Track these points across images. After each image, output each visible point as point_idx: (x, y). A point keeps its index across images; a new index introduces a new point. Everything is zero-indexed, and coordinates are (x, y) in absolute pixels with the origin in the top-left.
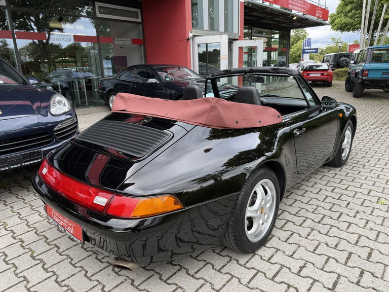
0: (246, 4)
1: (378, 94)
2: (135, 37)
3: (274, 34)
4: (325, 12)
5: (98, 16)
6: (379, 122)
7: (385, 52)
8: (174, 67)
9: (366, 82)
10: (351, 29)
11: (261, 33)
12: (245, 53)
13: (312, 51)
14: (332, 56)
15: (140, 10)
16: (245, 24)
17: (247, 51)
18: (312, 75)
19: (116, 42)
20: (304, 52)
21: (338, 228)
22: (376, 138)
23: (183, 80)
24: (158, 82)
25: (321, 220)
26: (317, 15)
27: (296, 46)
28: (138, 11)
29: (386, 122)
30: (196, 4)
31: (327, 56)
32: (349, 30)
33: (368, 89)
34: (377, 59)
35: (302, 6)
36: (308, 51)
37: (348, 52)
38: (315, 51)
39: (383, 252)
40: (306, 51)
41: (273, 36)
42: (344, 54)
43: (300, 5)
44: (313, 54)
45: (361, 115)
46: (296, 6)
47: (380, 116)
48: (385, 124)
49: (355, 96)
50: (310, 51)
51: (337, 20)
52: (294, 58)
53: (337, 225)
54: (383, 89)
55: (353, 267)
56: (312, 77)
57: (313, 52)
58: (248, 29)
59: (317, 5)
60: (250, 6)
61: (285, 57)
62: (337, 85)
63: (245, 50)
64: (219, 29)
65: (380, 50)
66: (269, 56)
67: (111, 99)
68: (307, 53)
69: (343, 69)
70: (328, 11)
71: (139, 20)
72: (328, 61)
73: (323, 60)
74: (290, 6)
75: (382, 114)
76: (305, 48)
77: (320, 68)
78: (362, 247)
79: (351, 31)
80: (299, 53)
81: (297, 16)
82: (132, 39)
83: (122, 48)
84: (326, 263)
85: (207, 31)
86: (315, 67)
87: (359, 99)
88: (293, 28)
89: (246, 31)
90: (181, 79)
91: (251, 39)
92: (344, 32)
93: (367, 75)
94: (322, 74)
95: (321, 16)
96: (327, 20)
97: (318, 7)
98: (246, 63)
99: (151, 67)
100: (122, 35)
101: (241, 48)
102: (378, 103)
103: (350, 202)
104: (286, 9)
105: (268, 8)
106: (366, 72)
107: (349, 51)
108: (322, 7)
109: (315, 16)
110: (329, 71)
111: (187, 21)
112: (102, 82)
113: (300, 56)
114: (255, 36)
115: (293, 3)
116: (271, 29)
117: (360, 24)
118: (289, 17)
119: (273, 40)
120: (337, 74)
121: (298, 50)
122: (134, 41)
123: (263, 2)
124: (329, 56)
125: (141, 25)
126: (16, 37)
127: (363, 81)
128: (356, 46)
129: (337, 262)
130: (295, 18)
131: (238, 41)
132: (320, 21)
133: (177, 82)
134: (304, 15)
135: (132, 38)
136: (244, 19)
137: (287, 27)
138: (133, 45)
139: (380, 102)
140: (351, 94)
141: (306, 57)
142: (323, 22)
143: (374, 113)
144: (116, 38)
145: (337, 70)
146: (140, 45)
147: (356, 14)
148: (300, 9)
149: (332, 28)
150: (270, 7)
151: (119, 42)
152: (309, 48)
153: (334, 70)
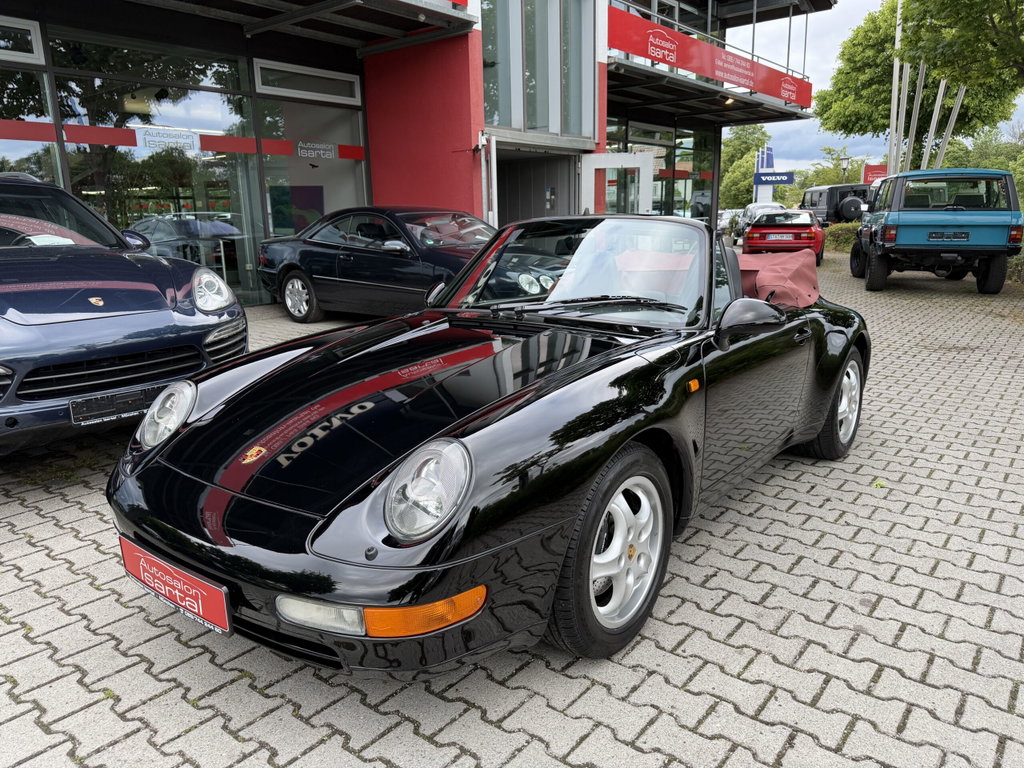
0: (613, 67)
1: (925, 283)
2: (346, 142)
3: (684, 137)
4: (803, 88)
5: (258, 90)
6: (912, 344)
7: (944, 184)
8: (443, 215)
9: (892, 255)
10: (870, 127)
11: (650, 134)
12: (609, 182)
13: (779, 178)
14: (824, 191)
15: (358, 77)
16: (610, 114)
17: (615, 178)
18: (772, 238)
19: (302, 153)
20: (759, 180)
21: (786, 524)
22: (898, 374)
23: (464, 245)
24: (408, 249)
25: (756, 512)
26: (785, 94)
27: (740, 166)
28: (355, 79)
29: (926, 344)
30: (493, 64)
31: (812, 193)
32: (863, 130)
33: (900, 270)
34: (916, 201)
35: (746, 73)
36: (769, 178)
37: (862, 183)
38: (785, 178)
39: (859, 555)
40: (763, 178)
41: (678, 141)
42: (852, 187)
43: (741, 71)
44: (782, 186)
45: (876, 329)
46: (732, 72)
47: (917, 331)
48: (925, 347)
49: (871, 288)
50: (773, 178)
51: (835, 106)
52: (736, 197)
53: (785, 519)
54: (934, 272)
55: (802, 575)
56: (774, 242)
57: (782, 182)
58: (618, 124)
59: (784, 71)
60: (622, 71)
61: (708, 193)
62: (834, 261)
63: (611, 176)
64: (547, 126)
65: (926, 181)
66: (670, 191)
67: (290, 287)
68: (767, 183)
69: (850, 225)
70: (809, 86)
71: (357, 101)
72: (813, 204)
73: (803, 202)
74: (719, 73)
75: (924, 326)
76: (761, 171)
77: (795, 221)
78: (825, 549)
79: (869, 135)
80: (746, 182)
81: (734, 96)
82: (340, 147)
83: (313, 166)
84: (754, 570)
85: (520, 130)
86: (782, 218)
87: (879, 294)
88: (727, 123)
89: (613, 129)
90: (460, 242)
91: (626, 150)
92: (852, 135)
93: (893, 239)
94: (797, 236)
95: (794, 97)
96: (810, 107)
97: (787, 75)
98: (613, 206)
99: (390, 213)
100: (314, 136)
101: (600, 173)
102: (921, 304)
103: (816, 485)
104: (707, 80)
105: (665, 77)
106: (893, 232)
107: (866, 180)
108: (795, 75)
109: (778, 96)
110: (813, 229)
111: (472, 106)
112: (265, 249)
113: (749, 191)
114: (634, 143)
115: (726, 65)
116: (675, 125)
117: (888, 117)
118: (715, 99)
119: (678, 152)
120: (836, 237)
121: (745, 175)
122: (344, 152)
123: (653, 65)
124: (816, 191)
125: (360, 114)
126: (65, 139)
127: (887, 252)
128: (882, 169)
129: (775, 568)
130: (730, 101)
131: (592, 156)
132: (790, 108)
133: (453, 249)
134: (751, 93)
135: (341, 143)
136: (609, 101)
137: (713, 122)
138: (344, 160)
139: (924, 302)
140: (863, 283)
141: (764, 193)
142: (799, 111)
143: (905, 324)
144: (300, 144)
145: (834, 227)
146: (358, 162)
147: (880, 93)
148: (743, 81)
149: (822, 124)
150: (671, 75)
151: (307, 152)
152: (770, 170)
153: (827, 225)
